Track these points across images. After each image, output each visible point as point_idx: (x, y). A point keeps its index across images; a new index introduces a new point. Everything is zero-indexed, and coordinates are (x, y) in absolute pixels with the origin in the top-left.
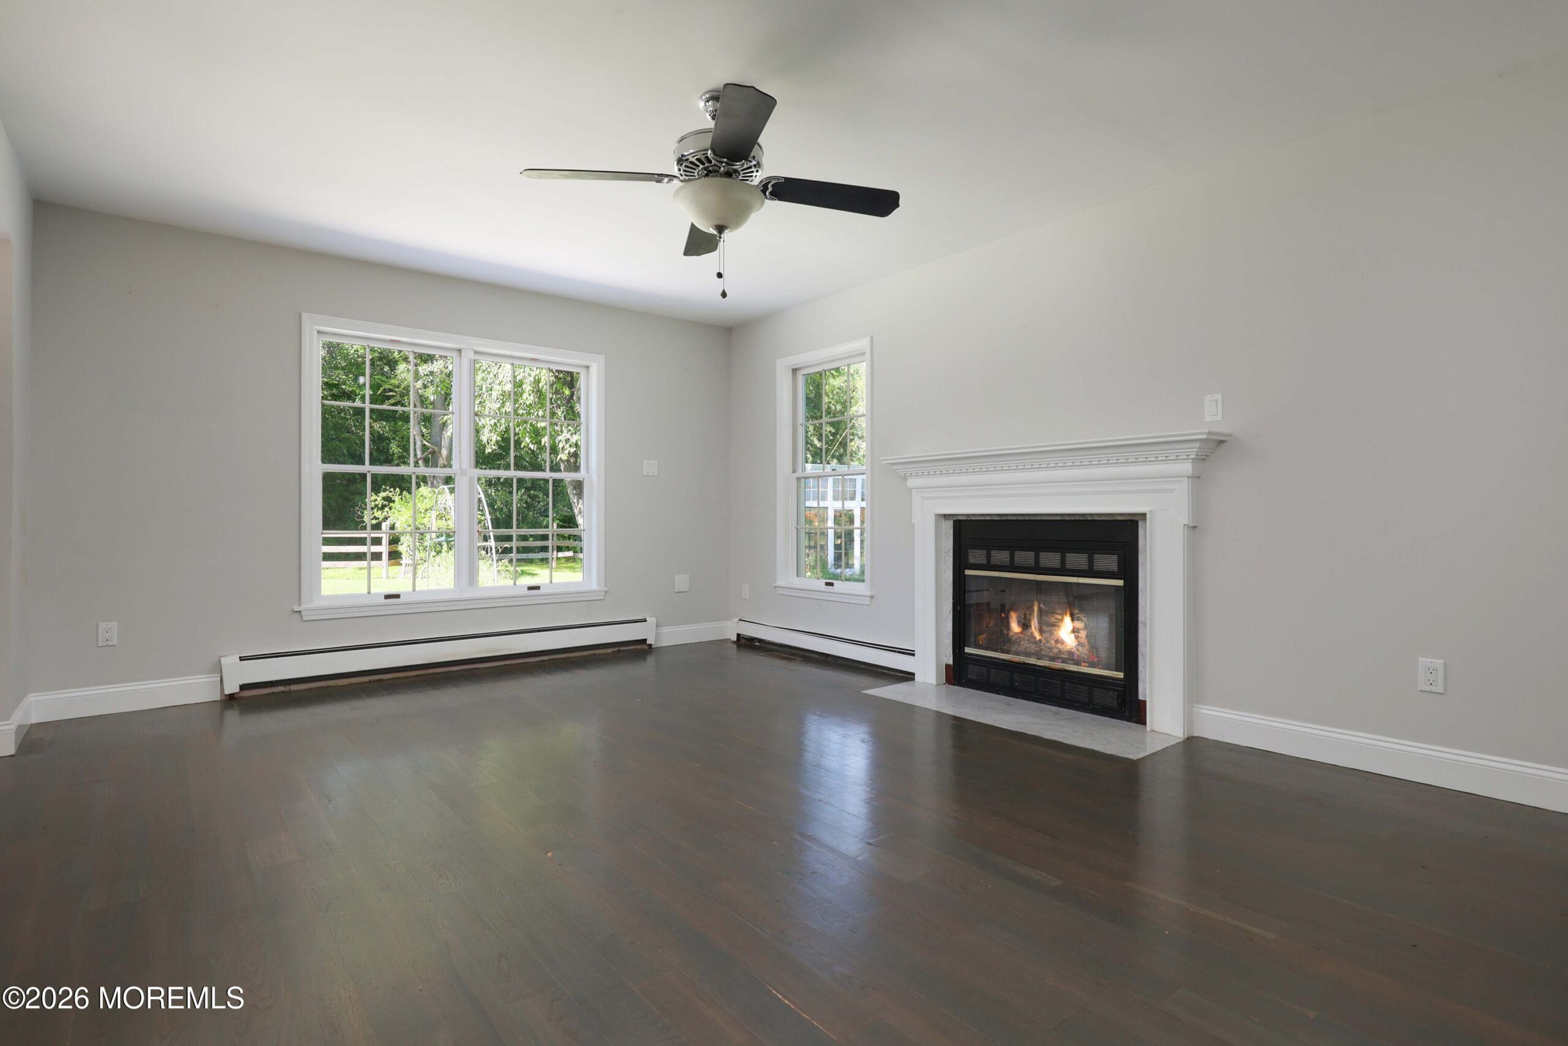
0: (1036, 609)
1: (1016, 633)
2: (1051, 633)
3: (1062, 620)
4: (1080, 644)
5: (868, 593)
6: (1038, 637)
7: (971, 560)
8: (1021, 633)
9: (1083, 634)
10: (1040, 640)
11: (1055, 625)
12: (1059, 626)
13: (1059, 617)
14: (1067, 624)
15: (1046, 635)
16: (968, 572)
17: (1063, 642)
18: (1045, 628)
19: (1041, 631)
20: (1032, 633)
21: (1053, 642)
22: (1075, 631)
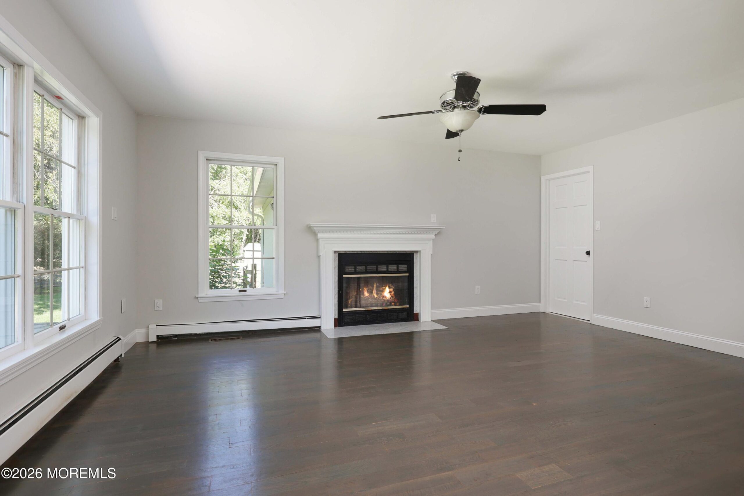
0: (375, 286)
1: (367, 296)
2: (381, 294)
3: (385, 289)
4: (392, 297)
5: (283, 292)
6: (376, 296)
7: (347, 271)
8: (369, 296)
9: (393, 293)
10: (377, 298)
11: (383, 291)
12: (384, 291)
13: (384, 288)
14: (387, 290)
15: (379, 295)
16: (344, 276)
17: (385, 297)
18: (379, 293)
19: (377, 294)
20: (373, 296)
21: (382, 297)
22: (390, 292)
